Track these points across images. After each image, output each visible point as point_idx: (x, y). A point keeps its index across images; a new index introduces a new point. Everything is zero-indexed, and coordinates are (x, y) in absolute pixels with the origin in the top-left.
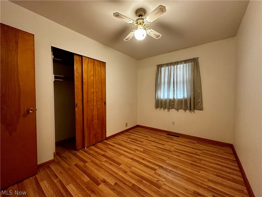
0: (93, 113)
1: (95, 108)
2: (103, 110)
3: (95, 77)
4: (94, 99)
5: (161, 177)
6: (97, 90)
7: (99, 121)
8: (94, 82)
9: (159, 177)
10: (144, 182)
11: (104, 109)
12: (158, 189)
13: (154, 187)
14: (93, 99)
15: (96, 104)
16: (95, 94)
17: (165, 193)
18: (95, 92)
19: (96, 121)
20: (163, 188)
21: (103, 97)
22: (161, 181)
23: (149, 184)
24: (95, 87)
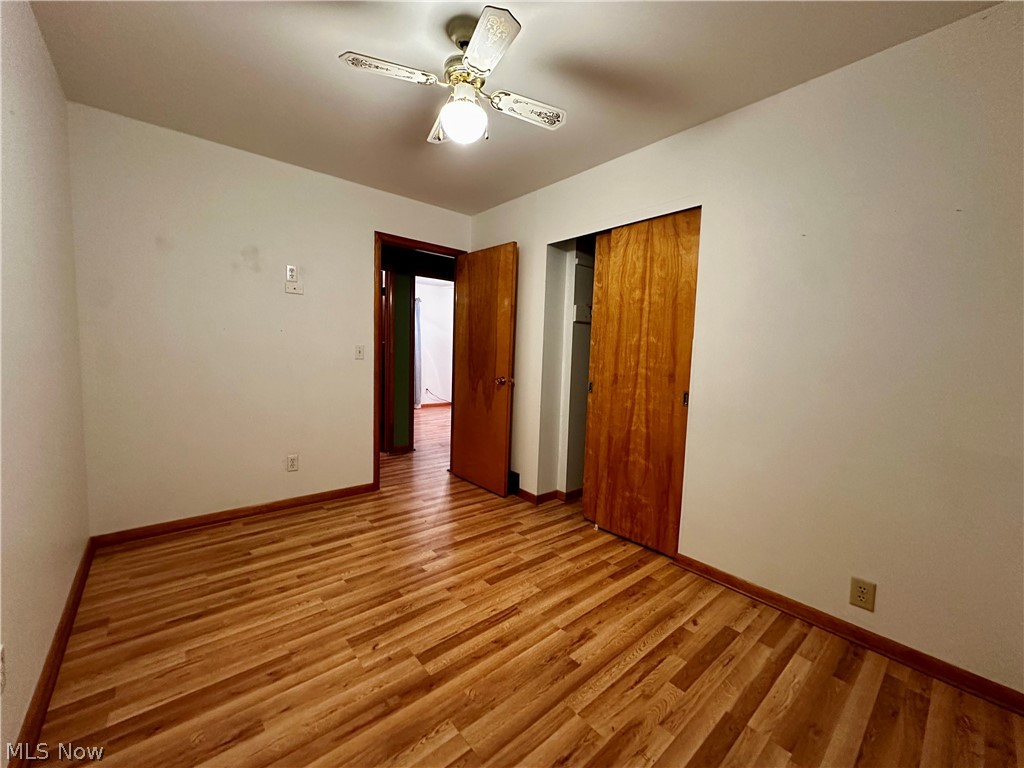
0: (630, 426)
1: (640, 410)
2: (671, 423)
3: (647, 287)
4: (636, 375)
5: (381, 661)
6: (652, 339)
7: (651, 466)
8: (641, 309)
9: (385, 655)
10: (395, 616)
11: (677, 424)
12: (350, 636)
13: (363, 631)
14: (632, 373)
15: (644, 394)
16: (642, 355)
17: (327, 647)
18: (644, 348)
19: (637, 458)
20: (343, 648)
21: (678, 369)
22: (369, 656)
23: (380, 623)
24: (645, 326)
